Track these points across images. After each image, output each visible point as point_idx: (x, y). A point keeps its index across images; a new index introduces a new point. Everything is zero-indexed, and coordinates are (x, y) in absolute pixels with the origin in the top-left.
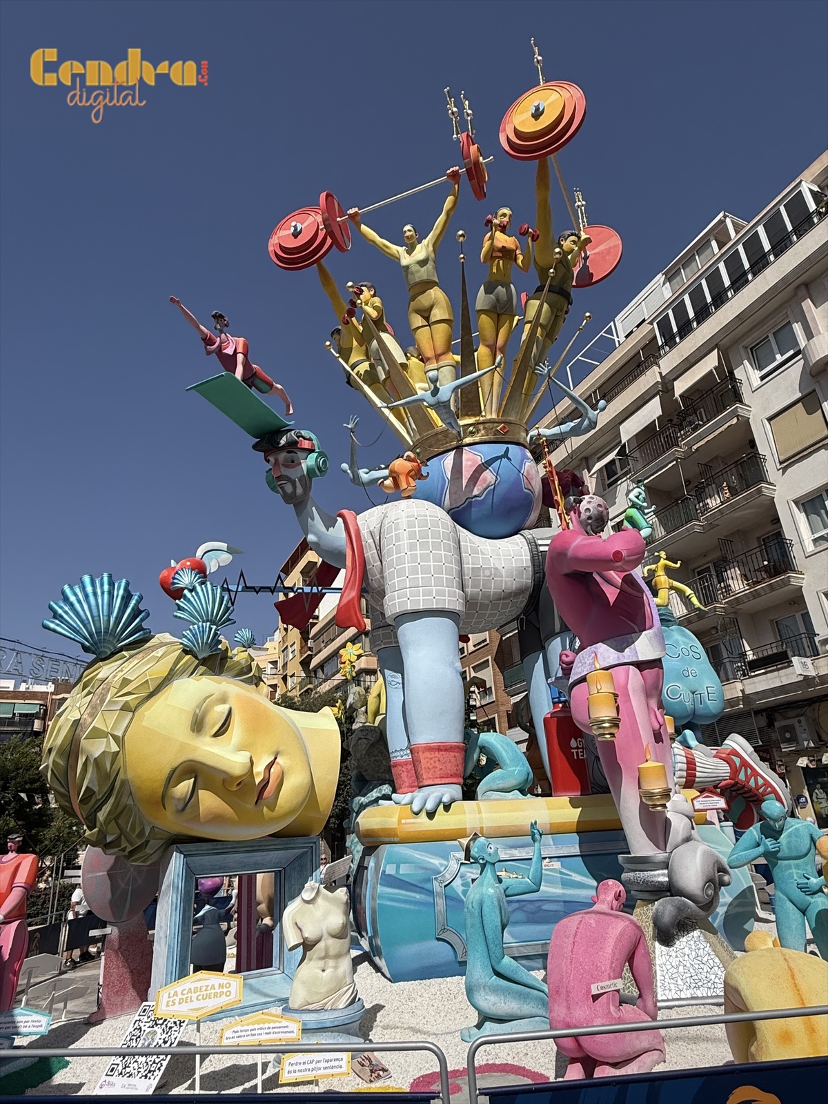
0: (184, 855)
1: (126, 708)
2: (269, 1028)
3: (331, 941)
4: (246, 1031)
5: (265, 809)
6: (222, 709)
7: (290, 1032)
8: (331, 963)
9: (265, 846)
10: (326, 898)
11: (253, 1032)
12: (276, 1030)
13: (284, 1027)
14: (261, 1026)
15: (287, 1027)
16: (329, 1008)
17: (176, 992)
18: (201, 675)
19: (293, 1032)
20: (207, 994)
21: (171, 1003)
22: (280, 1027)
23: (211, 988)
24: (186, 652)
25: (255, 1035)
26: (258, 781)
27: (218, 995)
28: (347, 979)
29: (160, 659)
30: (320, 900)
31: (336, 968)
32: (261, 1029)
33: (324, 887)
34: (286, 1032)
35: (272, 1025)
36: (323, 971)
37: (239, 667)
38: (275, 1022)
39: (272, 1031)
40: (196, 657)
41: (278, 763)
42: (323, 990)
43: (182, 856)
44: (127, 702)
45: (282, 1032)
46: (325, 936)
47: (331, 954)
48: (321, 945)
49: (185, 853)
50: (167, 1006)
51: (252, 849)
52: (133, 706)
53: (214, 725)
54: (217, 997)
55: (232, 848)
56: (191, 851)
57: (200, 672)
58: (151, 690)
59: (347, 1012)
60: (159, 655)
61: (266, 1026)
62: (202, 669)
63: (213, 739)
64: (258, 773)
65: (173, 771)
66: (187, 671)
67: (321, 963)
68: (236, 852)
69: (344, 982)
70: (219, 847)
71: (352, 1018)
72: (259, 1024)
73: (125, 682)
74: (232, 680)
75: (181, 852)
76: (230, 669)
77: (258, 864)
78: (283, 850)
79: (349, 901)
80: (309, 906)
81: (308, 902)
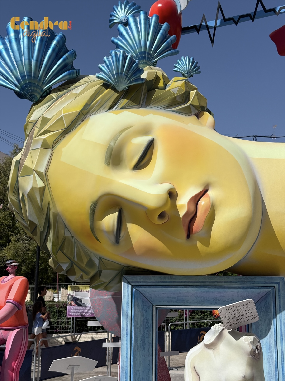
0: (132, 286)
1: (45, 146)
5: (199, 245)
6: (144, 140)
9: (217, 282)
18: (122, 108)
24: (106, 85)
26: (182, 213)
29: (78, 95)
30: (222, 347)
33: (229, 332)
37: (171, 97)
40: (115, 90)
41: (208, 196)
43: (130, 286)
44: (45, 140)
49: (133, 284)
51: (202, 284)
52: (50, 142)
53: (132, 158)
55: (181, 282)
56: (138, 282)
57: (121, 106)
58: (66, 127)
60: (78, 92)
62: (124, 102)
63: (135, 172)
64: (182, 206)
65: (94, 206)
66: (104, 106)
68: (185, 286)
70: (167, 280)
73: (45, 121)
74: (162, 112)
75: (129, 283)
76: (158, 100)
77: (219, 301)
78: (240, 288)
79: (257, 352)
80: (210, 351)
81: (208, 346)
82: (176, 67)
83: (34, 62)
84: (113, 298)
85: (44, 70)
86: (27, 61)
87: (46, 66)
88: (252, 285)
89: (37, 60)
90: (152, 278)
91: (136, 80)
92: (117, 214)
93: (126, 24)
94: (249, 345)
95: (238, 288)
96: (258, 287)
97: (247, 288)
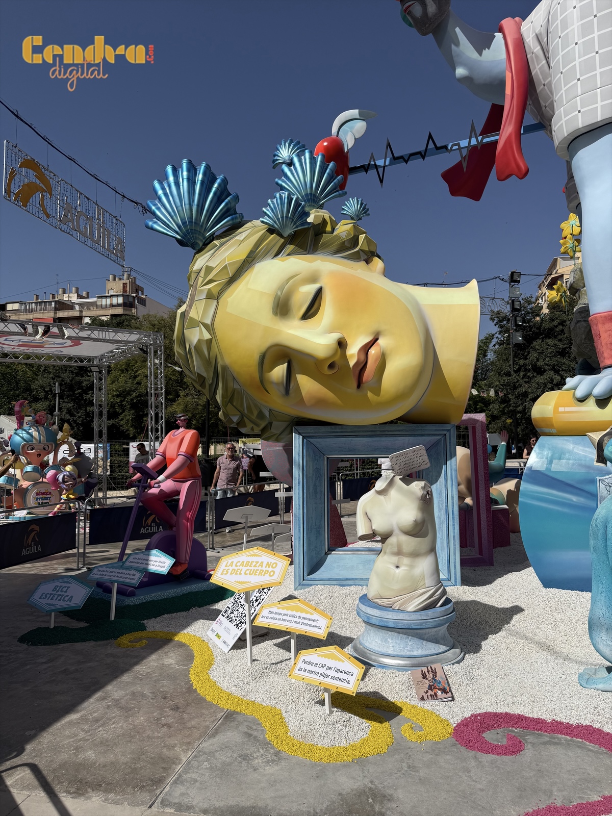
0: (303, 437)
1: (210, 296)
2: (300, 617)
3: (404, 538)
4: (280, 614)
5: (369, 394)
6: (311, 289)
7: (317, 627)
8: (406, 561)
9: (388, 431)
10: (400, 490)
11: (285, 618)
12: (306, 622)
13: (314, 620)
14: (294, 613)
15: (316, 621)
16: (397, 608)
17: (232, 562)
18: (288, 255)
19: (320, 628)
20: (254, 570)
21: (225, 572)
22: (310, 620)
23: (260, 565)
24: (271, 231)
25: (285, 620)
26: (352, 363)
27: (263, 574)
28: (426, 581)
29: (242, 241)
30: (393, 493)
31: (411, 567)
32: (293, 616)
33: (400, 479)
34: (313, 626)
35: (303, 615)
36: (397, 567)
37: (339, 242)
38: (307, 612)
39: (301, 621)
40: (281, 235)
41: (378, 344)
42: (396, 587)
43: (301, 437)
44: (209, 290)
45: (310, 625)
46: (397, 531)
47: (404, 551)
48: (392, 540)
49: (303, 435)
50: (222, 574)
51: (373, 433)
52: (215, 292)
53: (300, 307)
54: (262, 575)
55: (352, 432)
56: (309, 433)
57: (288, 252)
58: (231, 276)
59: (414, 616)
60: (242, 238)
61: (298, 614)
62: (290, 248)
63: (303, 322)
64: (352, 355)
65: (263, 357)
66: (270, 253)
67: (395, 559)
68: (356, 436)
69: (422, 584)
70: (338, 430)
71: (421, 624)
72: (292, 610)
73: (209, 269)
74: (330, 258)
75: (300, 434)
76: (326, 246)
77: (389, 449)
78: (411, 436)
79: (428, 497)
80: (382, 497)
81: (380, 493)
82: (344, 209)
83: (195, 207)
84: (284, 449)
85: (205, 216)
86: (187, 206)
87: (207, 211)
88: (423, 433)
89: (198, 205)
90: (323, 429)
91: (302, 224)
92: (286, 365)
93: (290, 164)
94: (420, 490)
95: (409, 436)
96: (429, 435)
97: (418, 436)
